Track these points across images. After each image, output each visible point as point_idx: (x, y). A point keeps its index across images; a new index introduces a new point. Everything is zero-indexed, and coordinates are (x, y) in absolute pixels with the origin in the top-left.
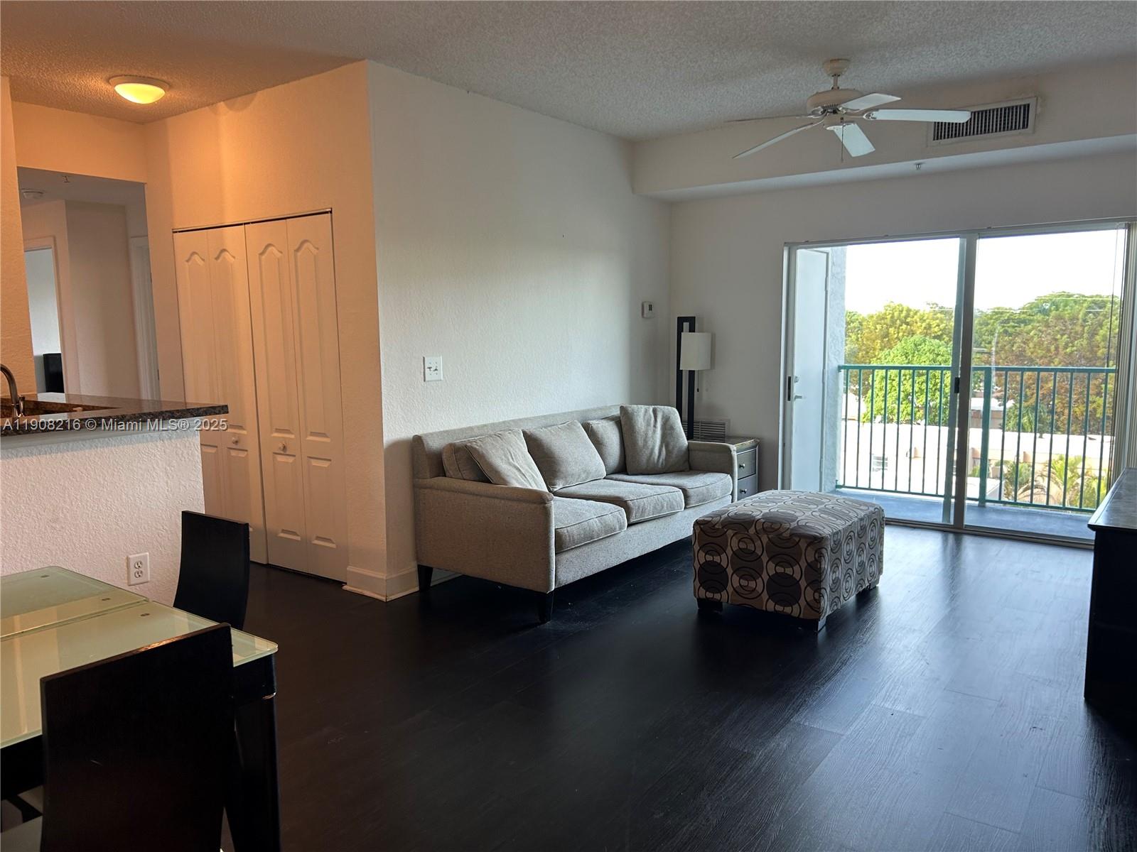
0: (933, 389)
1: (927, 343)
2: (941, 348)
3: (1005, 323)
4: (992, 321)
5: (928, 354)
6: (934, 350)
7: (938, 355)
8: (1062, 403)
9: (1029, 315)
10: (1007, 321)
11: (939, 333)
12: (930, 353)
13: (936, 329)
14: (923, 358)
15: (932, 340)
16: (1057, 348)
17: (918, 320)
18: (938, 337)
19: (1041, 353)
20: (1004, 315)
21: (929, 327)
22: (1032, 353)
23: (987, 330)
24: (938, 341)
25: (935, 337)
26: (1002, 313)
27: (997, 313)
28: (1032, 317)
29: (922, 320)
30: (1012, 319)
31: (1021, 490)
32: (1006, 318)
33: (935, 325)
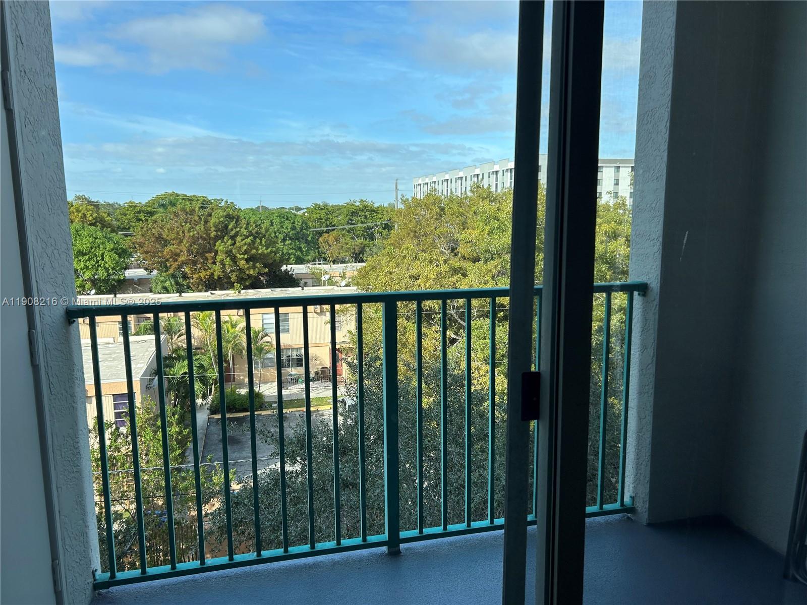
0: (96, 265)
1: (86, 229)
2: (98, 233)
3: (138, 213)
4: (129, 212)
5: (88, 238)
6: (92, 235)
7: (96, 238)
8: (191, 271)
9: (154, 208)
10: (139, 212)
11: (93, 222)
12: (90, 237)
13: (90, 218)
14: (85, 241)
15: (90, 227)
16: (183, 232)
17: (74, 210)
18: (94, 224)
19: (173, 236)
20: (137, 208)
21: (85, 216)
22: (167, 236)
23: (126, 219)
24: (94, 227)
25: (91, 225)
26: (135, 206)
27: (131, 207)
28: (155, 210)
29: (78, 211)
30: (143, 211)
31: (176, 337)
32: (138, 210)
33: (89, 215)
